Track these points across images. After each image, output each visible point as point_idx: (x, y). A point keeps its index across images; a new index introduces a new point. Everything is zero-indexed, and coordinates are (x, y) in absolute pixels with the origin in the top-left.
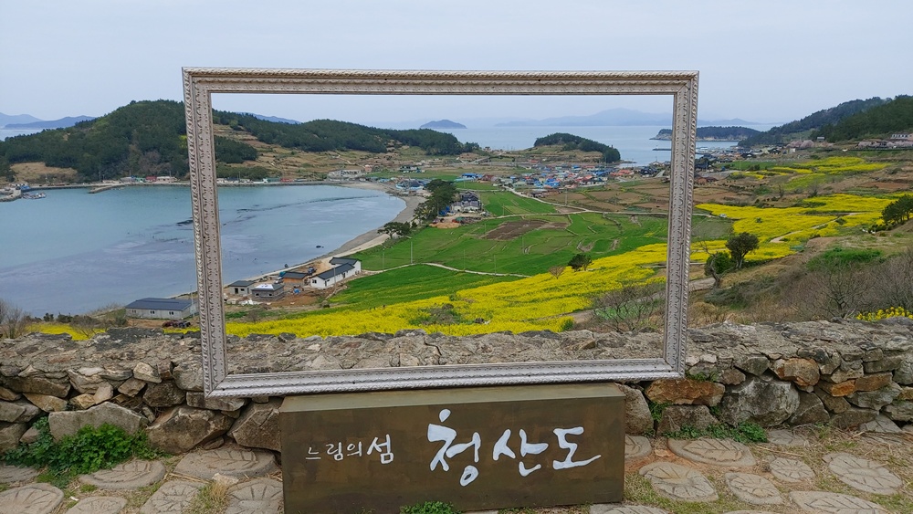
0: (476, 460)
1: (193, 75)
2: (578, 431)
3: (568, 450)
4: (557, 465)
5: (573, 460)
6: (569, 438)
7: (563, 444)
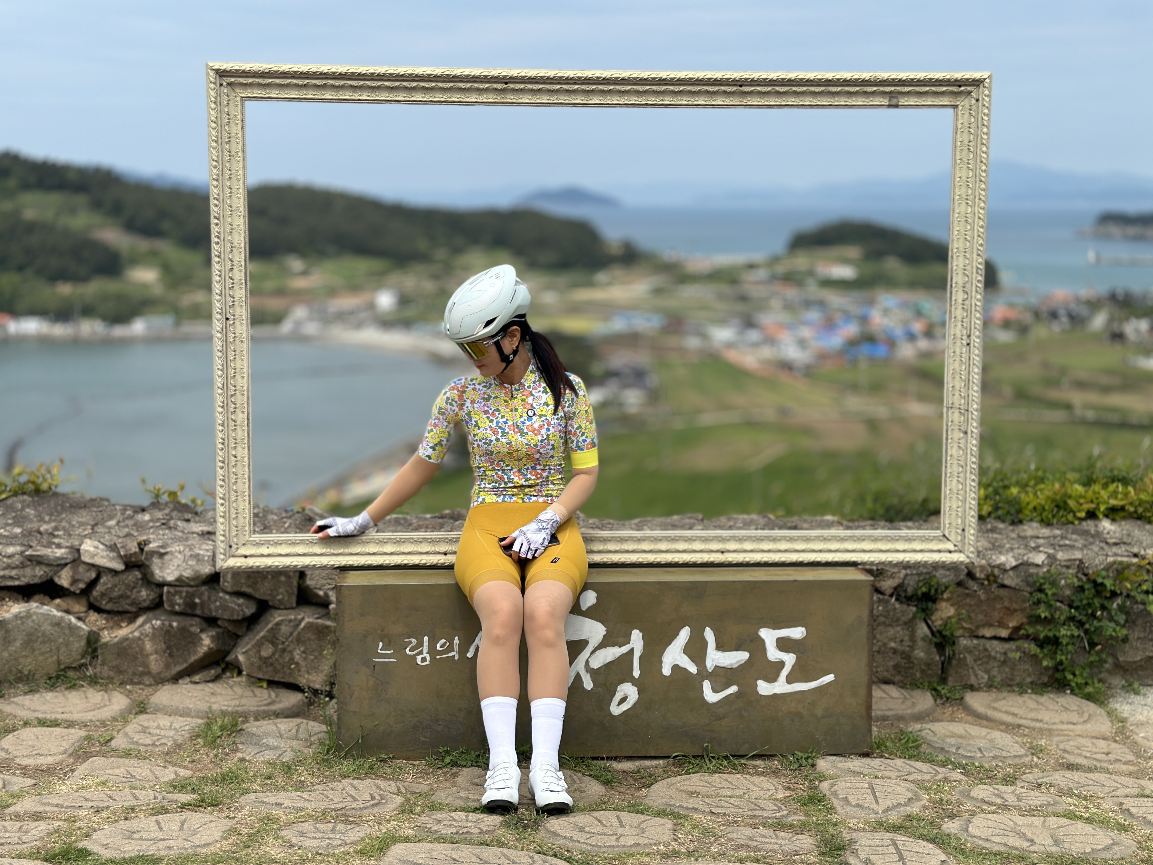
0: (636, 673)
1: (221, 74)
2: (797, 633)
3: (781, 664)
4: (764, 688)
5: (790, 680)
6: (783, 644)
7: (773, 654)
